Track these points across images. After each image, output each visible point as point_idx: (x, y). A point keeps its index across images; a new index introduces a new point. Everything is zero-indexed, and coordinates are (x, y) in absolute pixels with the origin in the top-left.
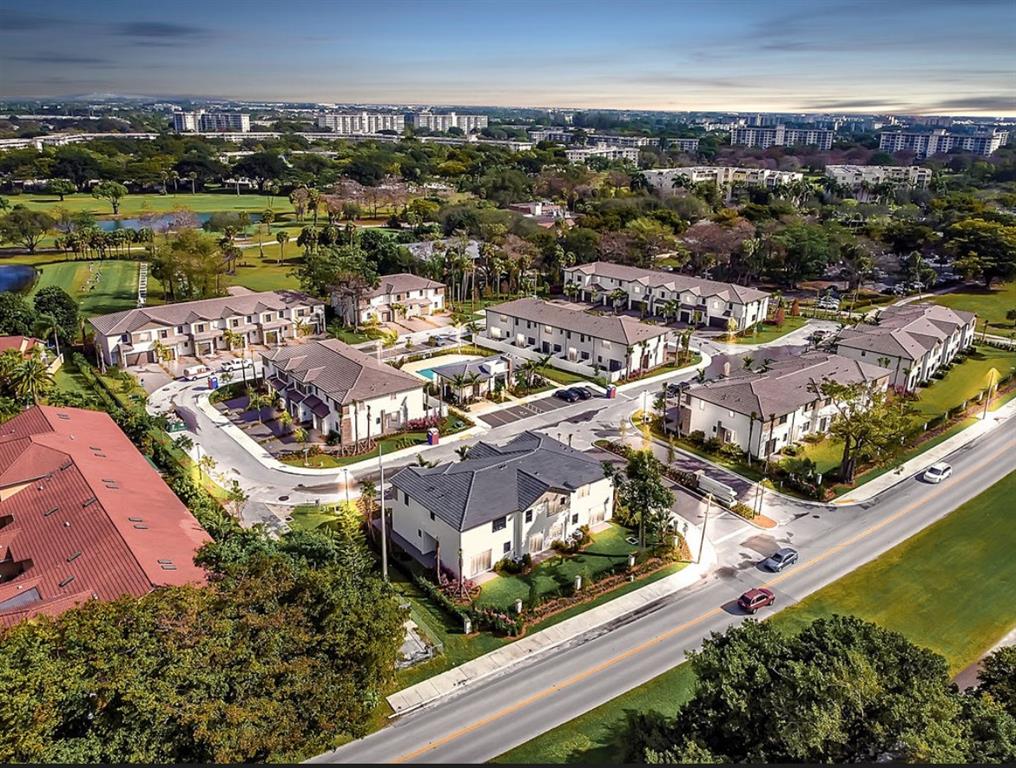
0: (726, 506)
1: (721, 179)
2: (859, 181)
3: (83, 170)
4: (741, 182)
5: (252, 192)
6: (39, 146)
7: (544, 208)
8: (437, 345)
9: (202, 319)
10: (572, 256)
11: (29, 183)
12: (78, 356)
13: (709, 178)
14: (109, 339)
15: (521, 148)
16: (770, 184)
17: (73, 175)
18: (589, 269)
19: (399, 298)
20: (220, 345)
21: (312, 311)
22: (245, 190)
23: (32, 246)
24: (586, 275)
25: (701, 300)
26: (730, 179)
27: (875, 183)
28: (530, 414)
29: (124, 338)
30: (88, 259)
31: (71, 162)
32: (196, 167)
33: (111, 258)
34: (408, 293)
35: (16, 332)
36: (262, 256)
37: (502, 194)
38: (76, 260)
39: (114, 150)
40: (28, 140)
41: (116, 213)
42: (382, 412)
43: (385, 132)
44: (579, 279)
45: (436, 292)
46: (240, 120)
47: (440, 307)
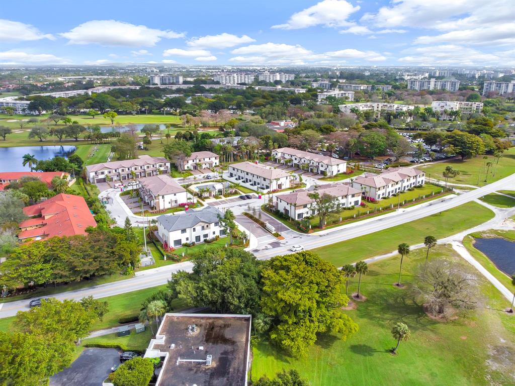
0: (271, 233)
1: (375, 109)
2: (443, 109)
3: (103, 105)
4: (385, 110)
5: (171, 114)
6: (90, 93)
7: (286, 123)
8: (209, 179)
9: (123, 167)
10: (276, 145)
11: (82, 110)
12: (81, 179)
13: (370, 108)
14: (91, 173)
15: (300, 92)
16: (397, 111)
17: (99, 107)
18: (280, 151)
19: (200, 161)
20: (130, 177)
21: (165, 165)
22: (168, 113)
23: (76, 138)
24: (279, 153)
25: (318, 164)
26: (380, 109)
27: (450, 110)
28: (226, 203)
29: (96, 174)
30: (96, 144)
31: (98, 102)
32: (148, 104)
33: (105, 143)
34: (204, 159)
35: (61, 170)
36: (162, 143)
37: (270, 117)
38: (92, 144)
39: (119, 95)
40: (85, 91)
41: (113, 124)
42: (171, 200)
43: (241, 84)
44: (276, 154)
45: (216, 159)
46: (178, 79)
47: (217, 164)
